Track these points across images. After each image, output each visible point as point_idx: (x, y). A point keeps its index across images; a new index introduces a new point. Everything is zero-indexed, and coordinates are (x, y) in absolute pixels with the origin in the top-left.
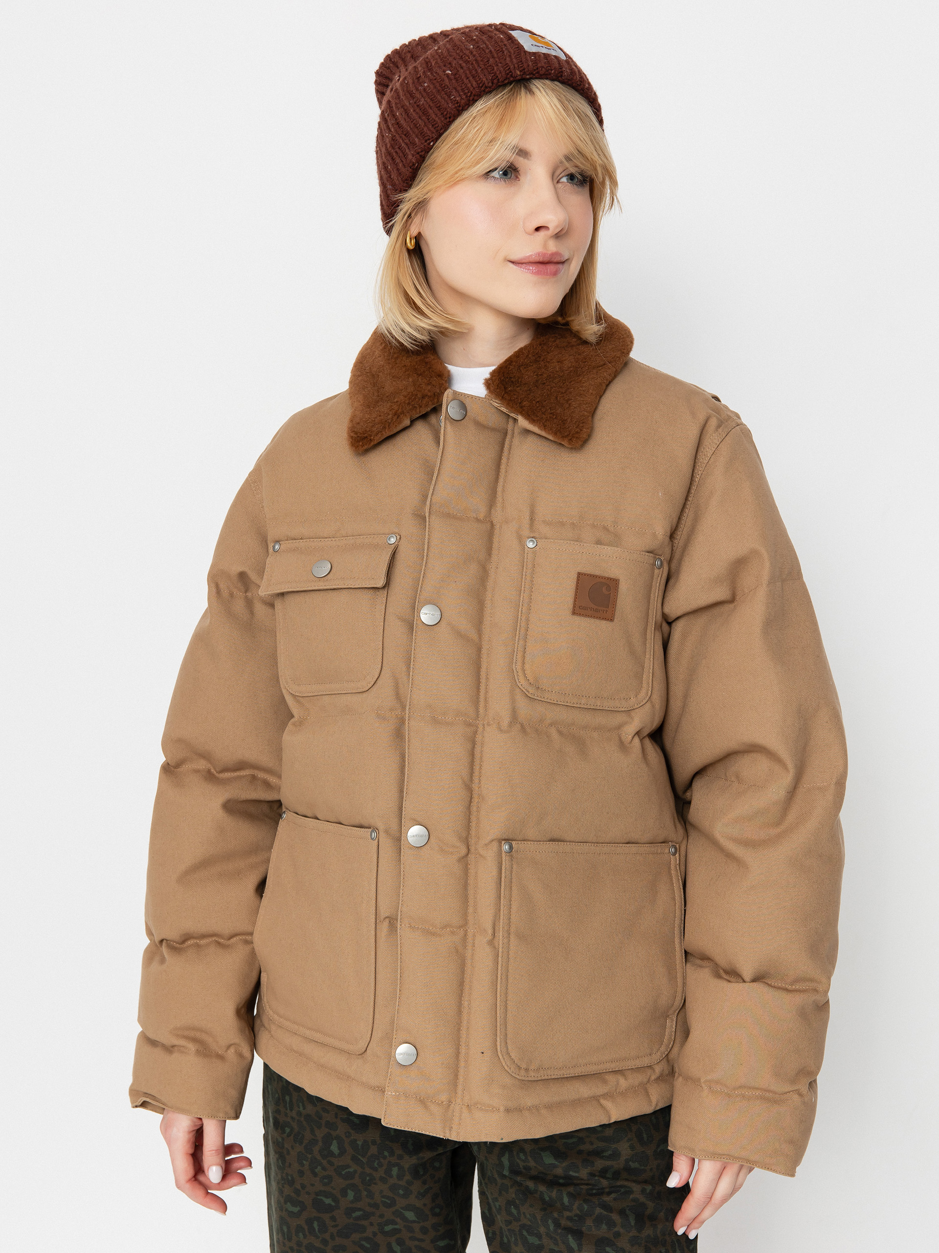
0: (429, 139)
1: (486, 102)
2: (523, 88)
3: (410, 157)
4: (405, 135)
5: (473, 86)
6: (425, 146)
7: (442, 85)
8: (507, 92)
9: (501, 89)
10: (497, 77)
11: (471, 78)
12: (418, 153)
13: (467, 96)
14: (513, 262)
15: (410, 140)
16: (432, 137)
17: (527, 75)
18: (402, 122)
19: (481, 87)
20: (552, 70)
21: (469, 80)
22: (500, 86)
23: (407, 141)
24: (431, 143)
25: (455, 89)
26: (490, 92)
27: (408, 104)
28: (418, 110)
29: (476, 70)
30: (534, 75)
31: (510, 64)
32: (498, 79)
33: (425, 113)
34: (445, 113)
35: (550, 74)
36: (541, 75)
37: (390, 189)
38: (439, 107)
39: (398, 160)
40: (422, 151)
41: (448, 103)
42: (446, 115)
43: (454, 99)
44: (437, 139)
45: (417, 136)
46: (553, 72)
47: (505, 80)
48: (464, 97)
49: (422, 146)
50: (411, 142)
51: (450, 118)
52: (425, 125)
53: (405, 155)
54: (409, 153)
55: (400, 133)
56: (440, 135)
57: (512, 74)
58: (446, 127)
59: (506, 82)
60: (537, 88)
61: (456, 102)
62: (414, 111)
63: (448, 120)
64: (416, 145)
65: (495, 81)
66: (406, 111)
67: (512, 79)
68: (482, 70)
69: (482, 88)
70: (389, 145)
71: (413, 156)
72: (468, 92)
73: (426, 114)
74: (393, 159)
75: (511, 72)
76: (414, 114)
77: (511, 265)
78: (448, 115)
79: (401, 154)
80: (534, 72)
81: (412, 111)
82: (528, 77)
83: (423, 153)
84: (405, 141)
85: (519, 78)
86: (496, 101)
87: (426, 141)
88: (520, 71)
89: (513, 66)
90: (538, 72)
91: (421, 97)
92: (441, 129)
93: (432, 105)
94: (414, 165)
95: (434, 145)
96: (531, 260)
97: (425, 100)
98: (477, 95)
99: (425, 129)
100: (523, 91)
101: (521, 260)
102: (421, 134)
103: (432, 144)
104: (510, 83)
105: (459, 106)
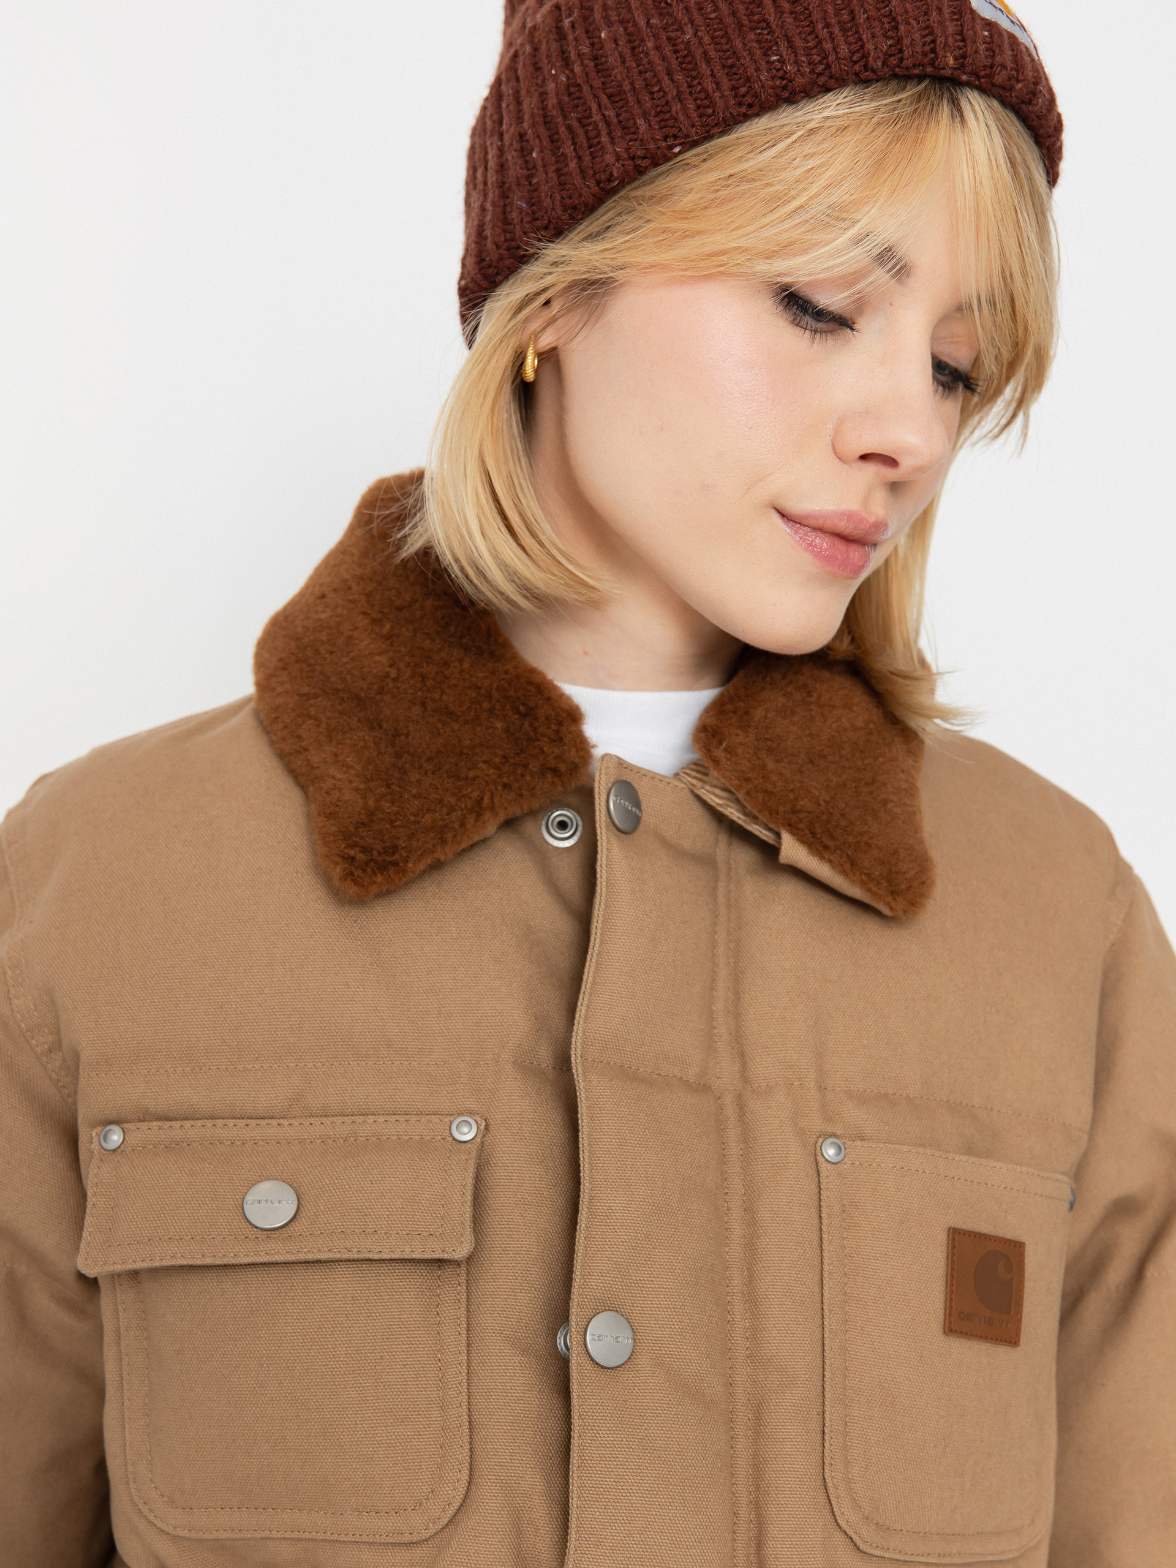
0: (675, 137)
1: (852, 103)
2: (945, 102)
3: (609, 158)
4: (610, 97)
5: (837, 53)
6: (658, 148)
7: (753, 14)
8: (907, 98)
9: (894, 84)
10: (901, 51)
11: (836, 30)
12: (633, 158)
13: (812, 71)
14: (783, 515)
15: (618, 115)
16: (687, 136)
17: (965, 73)
18: (613, 60)
19: (856, 63)
20: (1018, 81)
21: (831, 33)
22: (895, 76)
23: (610, 113)
24: (676, 146)
25: (789, 40)
26: (866, 82)
27: (642, 23)
28: (668, 51)
29: (852, 12)
30: (978, 77)
31: (938, 31)
32: (901, 60)
33: (687, 62)
34: (743, 90)
35: (1011, 89)
36: (994, 85)
37: (521, 210)
38: (731, 66)
39: (568, 149)
40: (644, 158)
41: (758, 69)
42: (744, 96)
43: (778, 65)
44: (695, 144)
45: (645, 115)
46: (1019, 86)
47: (914, 66)
48: (808, 70)
49: (652, 146)
50: (620, 122)
51: (750, 106)
52: (679, 97)
53: (593, 145)
54: (609, 147)
55: (597, 83)
56: (708, 137)
57: (936, 57)
58: (728, 124)
59: (916, 71)
60: (974, 112)
61: (781, 73)
62: (657, 48)
63: (743, 109)
64: (635, 136)
65: (893, 61)
66: (634, 40)
67: (929, 70)
68: (868, 18)
69: (857, 67)
70: (552, 101)
71: (618, 160)
72: (820, 62)
73: (688, 70)
74: (553, 139)
75: (933, 51)
76: (654, 56)
77: (776, 519)
78: (749, 99)
79: (582, 139)
80: (983, 73)
81: (650, 44)
82: (964, 77)
83: (645, 163)
84: (607, 113)
85: (947, 72)
86: (878, 109)
87: (666, 138)
88: (956, 59)
89: (943, 39)
90: (990, 76)
91: (686, 19)
92: (716, 124)
93: (712, 54)
94: (609, 180)
95: (680, 153)
96: (828, 525)
97: (695, 35)
98: (837, 79)
99: (676, 107)
100: (946, 108)
101: (807, 517)
102: (657, 114)
103: (677, 150)
104: (921, 78)
105: (784, 88)
